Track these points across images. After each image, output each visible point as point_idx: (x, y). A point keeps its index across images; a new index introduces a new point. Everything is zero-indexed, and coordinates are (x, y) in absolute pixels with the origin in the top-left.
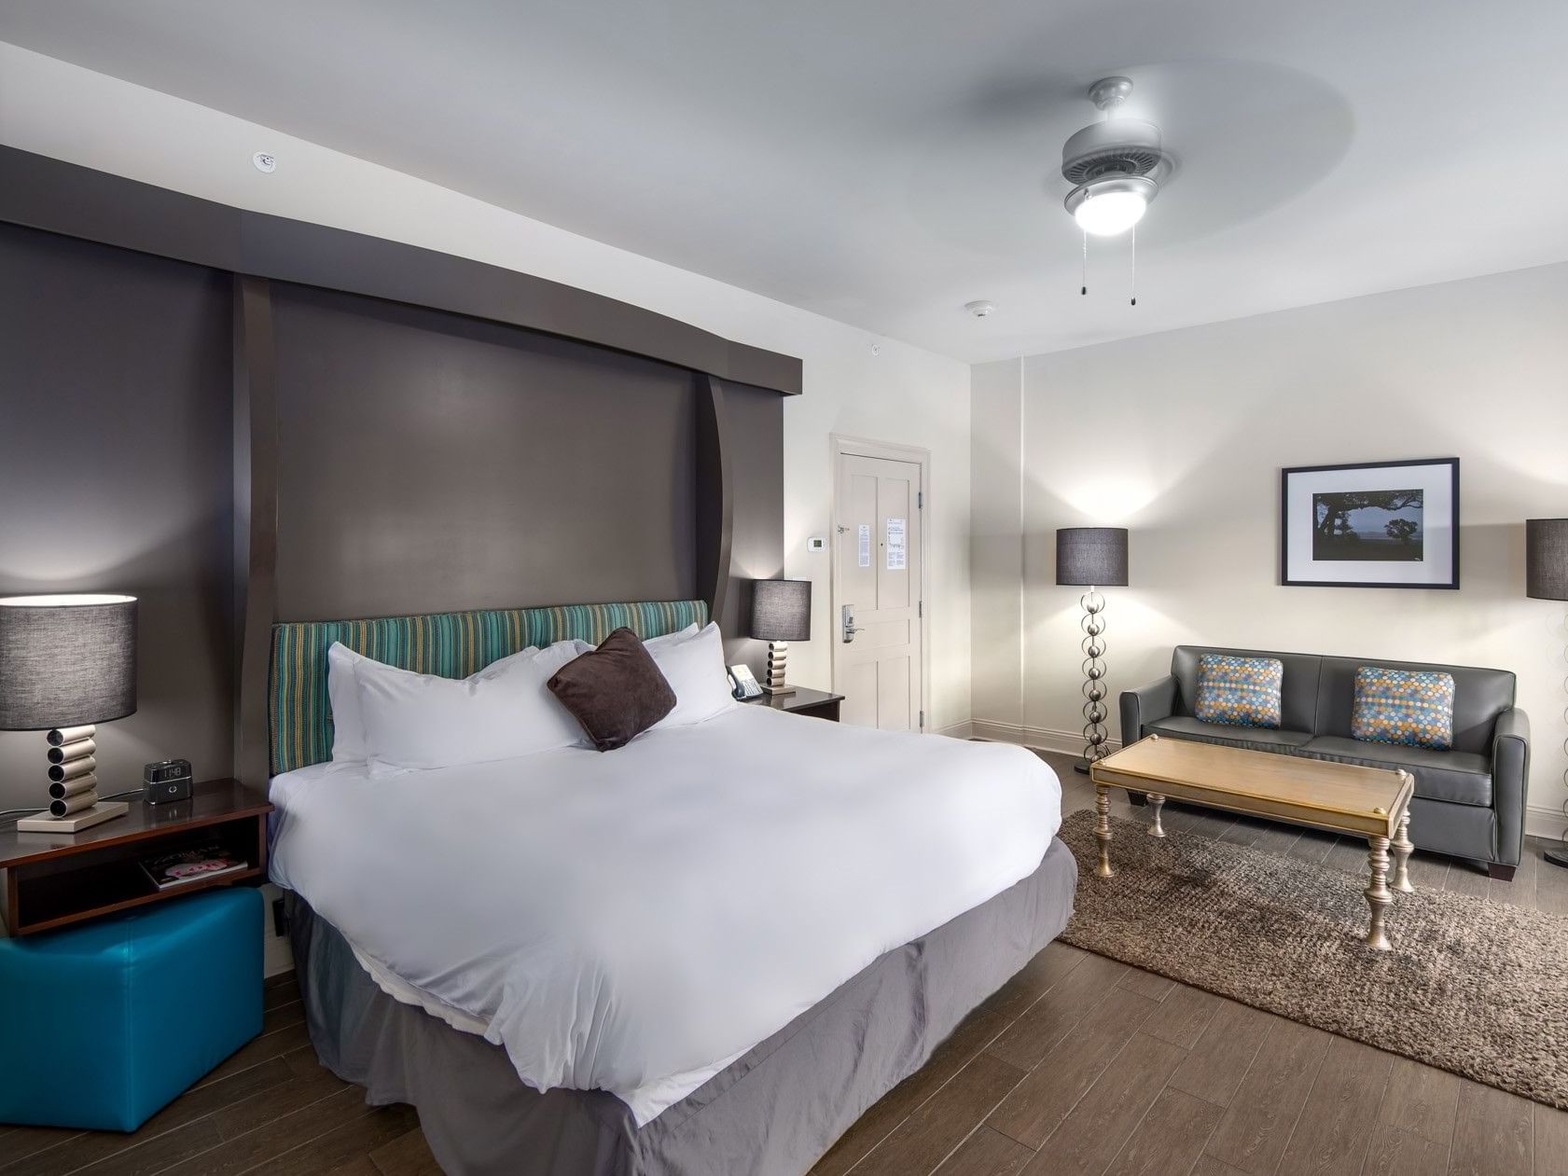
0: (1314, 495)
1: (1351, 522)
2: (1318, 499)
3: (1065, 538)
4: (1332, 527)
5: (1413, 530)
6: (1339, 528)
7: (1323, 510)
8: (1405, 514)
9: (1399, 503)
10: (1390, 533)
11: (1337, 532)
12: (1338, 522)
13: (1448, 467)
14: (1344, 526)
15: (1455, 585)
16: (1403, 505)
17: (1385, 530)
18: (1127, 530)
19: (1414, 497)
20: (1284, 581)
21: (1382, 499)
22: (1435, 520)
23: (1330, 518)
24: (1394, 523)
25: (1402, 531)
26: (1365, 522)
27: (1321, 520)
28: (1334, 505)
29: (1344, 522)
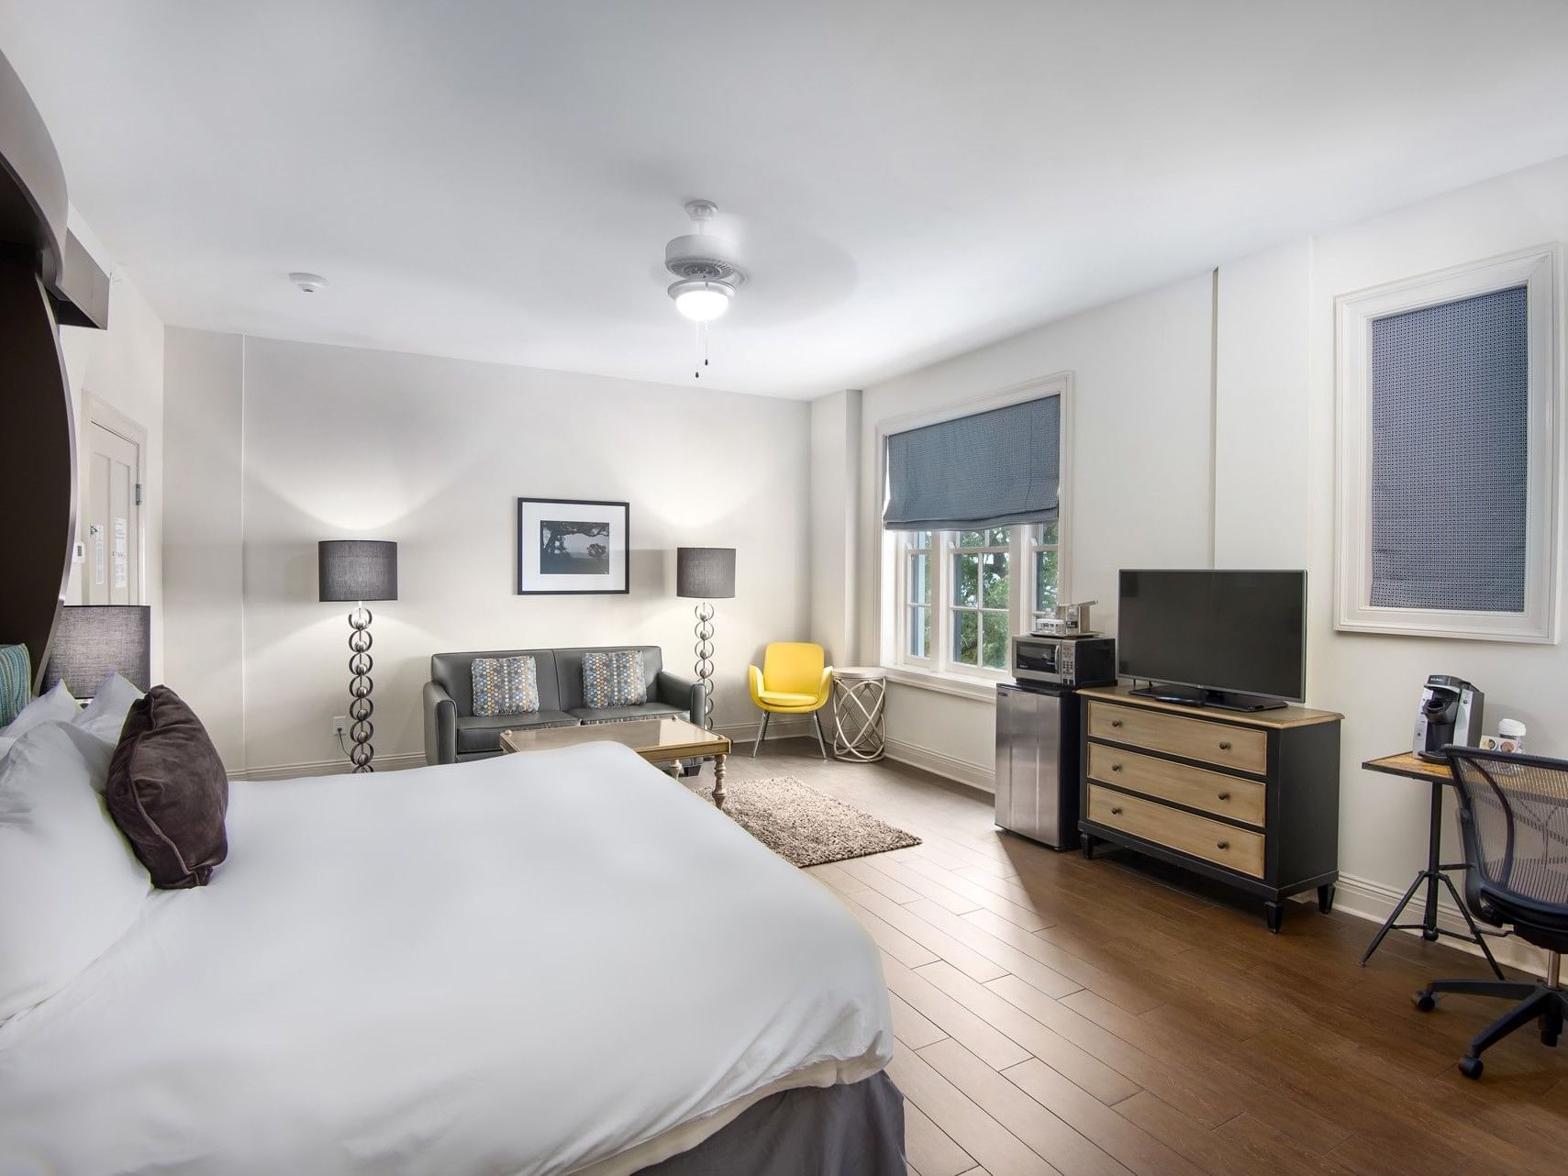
0: (541, 522)
1: (565, 545)
2: (544, 525)
3: (327, 550)
4: (554, 548)
5: (604, 552)
6: (558, 548)
7: (547, 534)
8: (598, 540)
9: (595, 531)
10: (590, 554)
11: (557, 552)
12: (557, 544)
13: (623, 508)
14: (561, 548)
15: (627, 591)
16: (598, 533)
17: (587, 552)
18: (396, 543)
19: (604, 527)
20: (520, 592)
21: (584, 528)
22: (615, 546)
23: (552, 540)
24: (592, 546)
25: (597, 552)
26: (576, 544)
27: (546, 542)
28: (556, 530)
29: (561, 544)
